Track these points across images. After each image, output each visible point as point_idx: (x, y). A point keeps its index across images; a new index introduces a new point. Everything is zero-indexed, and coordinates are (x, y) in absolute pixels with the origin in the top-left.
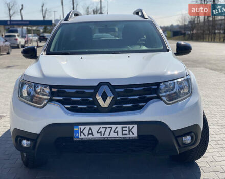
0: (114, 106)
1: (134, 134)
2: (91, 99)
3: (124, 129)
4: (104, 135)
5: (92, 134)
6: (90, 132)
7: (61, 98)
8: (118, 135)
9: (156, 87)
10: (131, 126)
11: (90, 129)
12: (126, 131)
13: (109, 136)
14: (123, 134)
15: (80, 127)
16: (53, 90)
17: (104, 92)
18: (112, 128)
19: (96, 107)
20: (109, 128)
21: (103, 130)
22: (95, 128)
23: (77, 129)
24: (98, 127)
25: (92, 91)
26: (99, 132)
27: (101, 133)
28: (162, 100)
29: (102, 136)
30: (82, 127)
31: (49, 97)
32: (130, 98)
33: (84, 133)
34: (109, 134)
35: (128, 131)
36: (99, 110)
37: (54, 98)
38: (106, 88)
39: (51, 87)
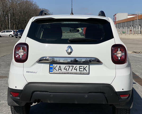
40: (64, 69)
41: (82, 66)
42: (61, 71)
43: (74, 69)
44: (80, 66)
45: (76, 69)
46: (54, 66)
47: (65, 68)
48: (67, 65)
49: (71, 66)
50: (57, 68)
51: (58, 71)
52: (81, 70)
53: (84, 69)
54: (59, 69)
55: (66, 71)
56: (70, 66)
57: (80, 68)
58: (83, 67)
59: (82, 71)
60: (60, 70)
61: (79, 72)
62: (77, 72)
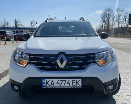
0: (67, 67)
1: (79, 85)
2: (54, 62)
3: (73, 82)
4: (61, 85)
5: (53, 84)
6: (52, 83)
7: (36, 62)
8: (69, 85)
9: (93, 56)
10: (78, 80)
11: (52, 81)
12: (75, 83)
13: (64, 86)
14: (72, 85)
15: (46, 80)
16: (31, 56)
17: (62, 58)
18: (66, 81)
19: (56, 67)
20: (64, 81)
21: (60, 82)
22: (55, 81)
23: (44, 81)
24: (57, 80)
25: (54, 57)
26: (58, 83)
27: (59, 84)
28: (96, 63)
29: (60, 86)
30: (48, 80)
31: (28, 61)
32: (77, 62)
33: (48, 84)
34: (64, 84)
35: (76, 83)
36: (58, 69)
37: (31, 61)
38: (62, 56)
39: (30, 55)
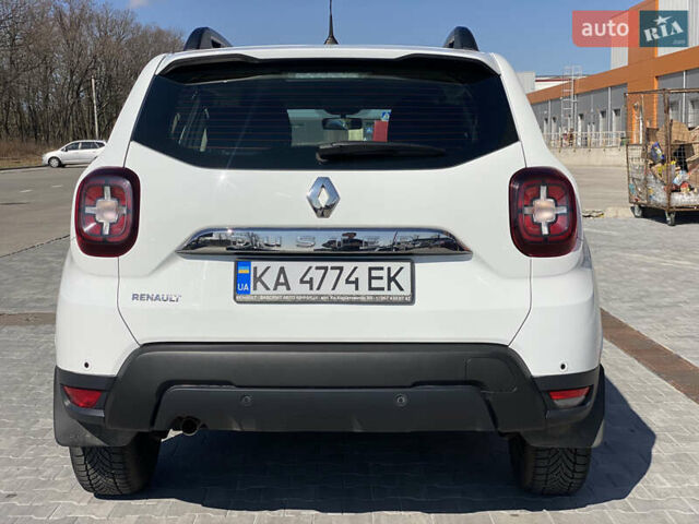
40: (302, 281)
41: (382, 269)
42: (288, 289)
43: (348, 282)
44: (370, 269)
45: (356, 282)
46: (255, 268)
47: (307, 278)
48: (315, 264)
49: (332, 268)
50: (270, 279)
51: (275, 289)
52: (375, 284)
53: (391, 279)
54: (278, 283)
55: (311, 289)
56: (326, 269)
57: (371, 278)
58: (384, 273)
59: (382, 289)
60: (282, 284)
61: (366, 296)
62: (357, 293)
